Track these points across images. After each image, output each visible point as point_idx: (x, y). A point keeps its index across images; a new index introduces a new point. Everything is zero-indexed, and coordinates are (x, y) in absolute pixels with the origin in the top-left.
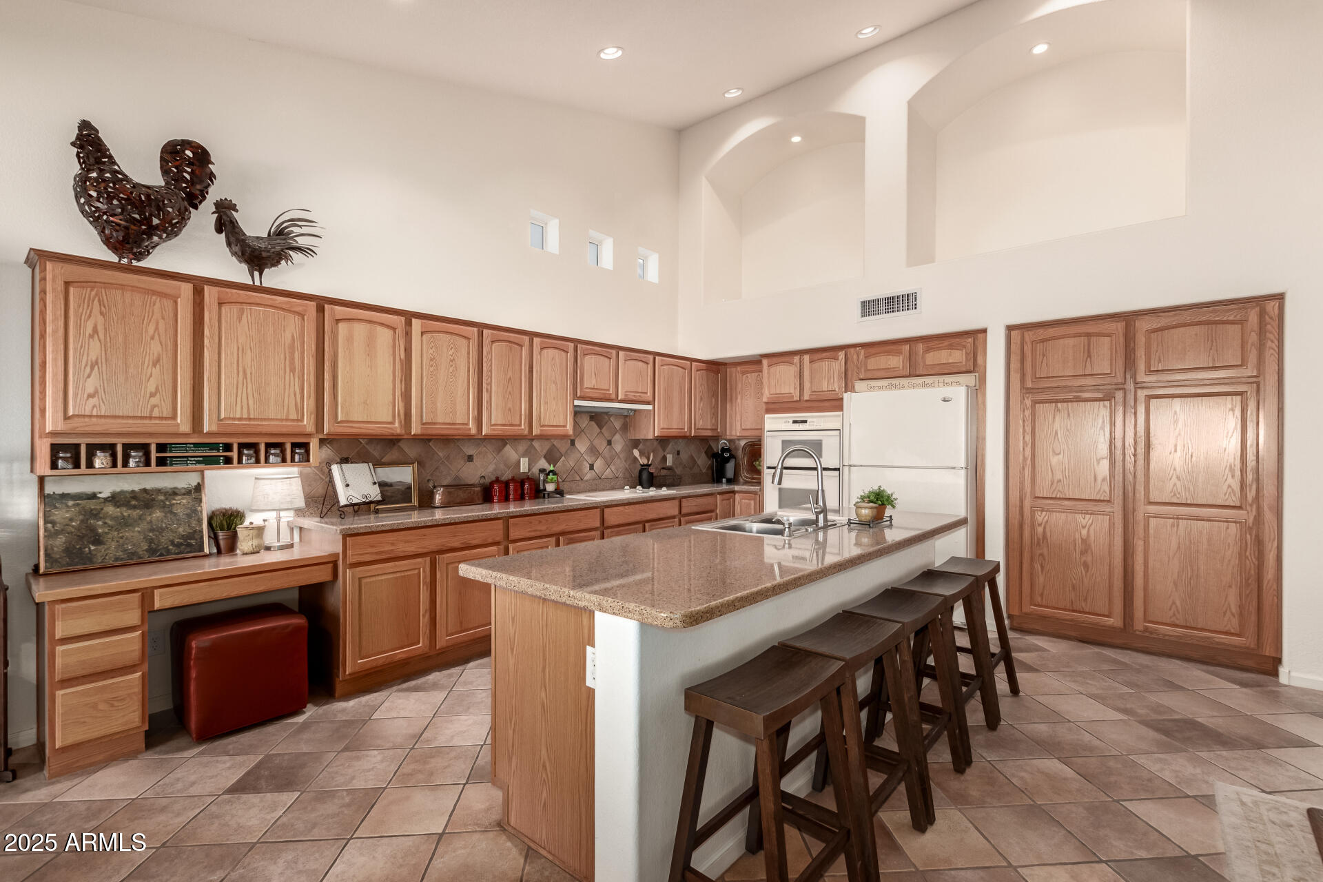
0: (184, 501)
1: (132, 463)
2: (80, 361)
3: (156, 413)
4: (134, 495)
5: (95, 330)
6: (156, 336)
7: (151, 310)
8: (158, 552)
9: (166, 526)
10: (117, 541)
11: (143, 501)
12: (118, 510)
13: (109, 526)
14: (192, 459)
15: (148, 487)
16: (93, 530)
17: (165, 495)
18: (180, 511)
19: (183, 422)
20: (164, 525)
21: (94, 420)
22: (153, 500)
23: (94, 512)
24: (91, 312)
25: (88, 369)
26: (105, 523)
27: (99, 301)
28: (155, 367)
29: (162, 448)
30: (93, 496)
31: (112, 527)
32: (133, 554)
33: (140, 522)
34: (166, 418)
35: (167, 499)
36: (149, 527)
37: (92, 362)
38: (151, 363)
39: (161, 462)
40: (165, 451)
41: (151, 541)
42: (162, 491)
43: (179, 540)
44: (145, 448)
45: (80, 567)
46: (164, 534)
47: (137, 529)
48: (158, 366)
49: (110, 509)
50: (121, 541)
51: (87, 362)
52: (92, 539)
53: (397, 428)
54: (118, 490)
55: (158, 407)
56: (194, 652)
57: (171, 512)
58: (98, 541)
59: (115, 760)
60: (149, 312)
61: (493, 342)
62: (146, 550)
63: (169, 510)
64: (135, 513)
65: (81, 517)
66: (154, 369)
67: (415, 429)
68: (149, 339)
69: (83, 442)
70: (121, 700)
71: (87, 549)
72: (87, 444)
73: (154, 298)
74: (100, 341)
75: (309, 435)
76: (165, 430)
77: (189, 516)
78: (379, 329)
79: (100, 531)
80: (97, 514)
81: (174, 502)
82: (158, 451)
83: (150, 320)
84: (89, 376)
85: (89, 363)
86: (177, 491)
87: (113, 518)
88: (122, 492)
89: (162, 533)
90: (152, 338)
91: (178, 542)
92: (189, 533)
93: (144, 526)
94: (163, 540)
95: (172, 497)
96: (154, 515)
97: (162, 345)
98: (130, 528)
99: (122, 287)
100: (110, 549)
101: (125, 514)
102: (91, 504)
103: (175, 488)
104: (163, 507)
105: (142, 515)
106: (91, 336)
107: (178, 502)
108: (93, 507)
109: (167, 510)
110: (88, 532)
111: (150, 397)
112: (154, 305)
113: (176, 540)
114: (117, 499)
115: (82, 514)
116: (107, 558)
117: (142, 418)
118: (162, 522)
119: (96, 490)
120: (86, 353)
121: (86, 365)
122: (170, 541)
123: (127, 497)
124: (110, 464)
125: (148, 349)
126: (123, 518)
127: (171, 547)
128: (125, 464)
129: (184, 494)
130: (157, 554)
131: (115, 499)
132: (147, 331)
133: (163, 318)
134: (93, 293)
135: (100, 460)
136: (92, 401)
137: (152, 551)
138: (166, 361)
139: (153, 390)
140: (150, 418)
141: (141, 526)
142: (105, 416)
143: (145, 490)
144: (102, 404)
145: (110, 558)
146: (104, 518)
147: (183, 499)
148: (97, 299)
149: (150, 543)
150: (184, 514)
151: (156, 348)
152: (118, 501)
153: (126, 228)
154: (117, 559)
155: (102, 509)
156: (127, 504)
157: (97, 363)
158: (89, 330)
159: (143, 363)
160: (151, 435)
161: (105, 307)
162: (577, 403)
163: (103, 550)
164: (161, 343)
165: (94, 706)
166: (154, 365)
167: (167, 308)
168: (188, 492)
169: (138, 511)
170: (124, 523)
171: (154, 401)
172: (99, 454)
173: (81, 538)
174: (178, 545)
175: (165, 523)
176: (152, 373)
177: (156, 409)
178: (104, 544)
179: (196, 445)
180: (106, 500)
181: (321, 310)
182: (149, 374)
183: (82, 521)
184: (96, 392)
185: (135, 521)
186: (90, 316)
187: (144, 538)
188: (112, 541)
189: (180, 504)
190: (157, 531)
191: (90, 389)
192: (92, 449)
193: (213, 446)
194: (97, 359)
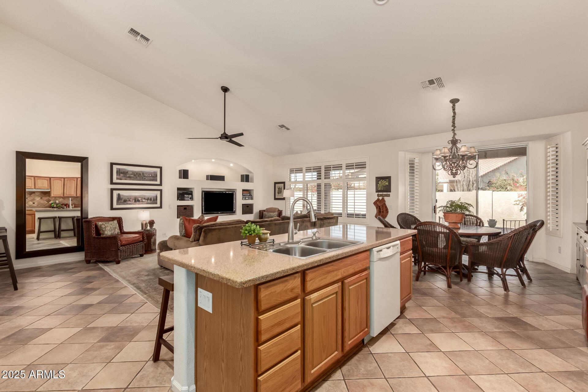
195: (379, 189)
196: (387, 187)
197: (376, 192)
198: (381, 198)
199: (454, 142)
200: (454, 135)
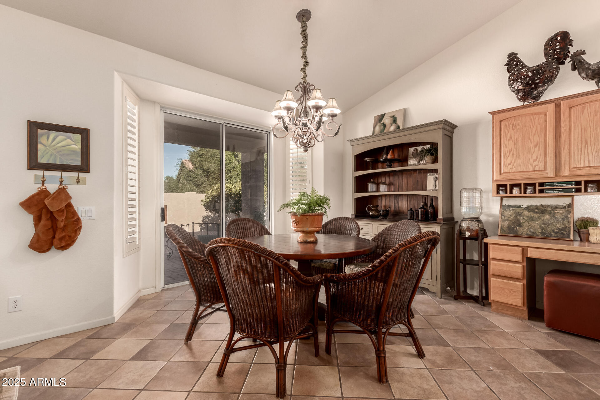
0: (561, 212)
1: (528, 191)
2: (505, 151)
3: (537, 169)
4: (537, 207)
5: (511, 137)
6: (536, 133)
7: (534, 122)
8: (546, 234)
9: (551, 223)
10: (528, 227)
11: (541, 210)
12: (529, 213)
13: (525, 220)
14: (557, 190)
15: (544, 204)
16: (519, 221)
17: (551, 208)
18: (559, 216)
19: (550, 172)
20: (550, 222)
21: (511, 174)
22: (546, 210)
23: (520, 213)
24: (509, 130)
25: (508, 153)
26: (524, 218)
27: (512, 124)
28: (536, 148)
29: (541, 184)
30: (520, 207)
31: (526, 220)
32: (534, 233)
33: (538, 219)
34: (541, 171)
35: (552, 210)
36: (543, 222)
37: (509, 150)
38: (534, 146)
39: (541, 191)
40: (543, 186)
41: (543, 229)
42: (550, 206)
43: (557, 230)
44: (534, 185)
45: (512, 235)
46: (549, 227)
47: (537, 222)
48: (537, 147)
49: (526, 213)
50: (530, 227)
51: (508, 150)
52: (518, 224)
54: (530, 204)
55: (538, 166)
56: (545, 282)
57: (554, 216)
58: (520, 225)
59: (515, 317)
60: (533, 123)
62: (540, 233)
63: (553, 215)
64: (537, 215)
65: (514, 215)
66: (535, 148)
68: (533, 135)
69: (508, 183)
70: (514, 291)
71: (516, 228)
72: (510, 184)
73: (535, 116)
74: (512, 141)
76: (542, 176)
77: (563, 219)
79: (521, 221)
80: (521, 214)
81: (556, 212)
82: (539, 186)
83: (533, 127)
84: (508, 157)
85: (509, 151)
86: (557, 206)
87: (527, 217)
88: (531, 206)
89: (548, 226)
90: (535, 135)
91: (556, 231)
92: (563, 227)
93: (540, 221)
94: (549, 229)
95: (555, 209)
96: (545, 217)
97: (539, 137)
98: (534, 222)
99: (521, 116)
100: (525, 230)
101: (532, 215)
102: (519, 210)
103: (557, 205)
104: (550, 213)
105: (539, 216)
106: (509, 140)
107: (558, 212)
108: (519, 211)
109: (552, 215)
110: (517, 221)
111: (534, 162)
112: (535, 119)
113: (555, 230)
114: (529, 209)
115: (515, 214)
116: (523, 233)
117: (530, 171)
118: (549, 221)
119: (521, 204)
120: (507, 147)
121: (507, 152)
122: (552, 230)
123: (533, 208)
124: (519, 192)
125: (532, 140)
126: (531, 217)
127: (552, 233)
128: (525, 192)
129: (562, 208)
130: (545, 236)
131: (528, 208)
132: (532, 132)
133: (539, 124)
134: (510, 122)
135: (516, 191)
136: (510, 166)
137: (543, 233)
138: (541, 144)
139: (535, 158)
140: (534, 171)
141: (539, 221)
142: (515, 172)
143: (542, 205)
144: (513, 166)
145: (524, 233)
146: (524, 216)
147: (561, 210)
148: (511, 124)
149: (542, 230)
150: (561, 218)
151: (536, 138)
152: (530, 210)
153: (524, 89)
154: (527, 234)
155: (523, 212)
156: (533, 211)
157: (511, 151)
158: (508, 138)
159: (530, 147)
160: (535, 179)
161: (514, 126)
163: (522, 230)
164: (538, 136)
165: (503, 289)
166: (536, 147)
167: (541, 119)
168: (564, 208)
169: (538, 214)
170: (531, 219)
171: (536, 163)
172: (515, 188)
173: (514, 223)
174: (556, 233)
175: (550, 221)
176: (534, 150)
177: (537, 167)
178: (523, 227)
179: (559, 183)
180: (525, 208)
182: (533, 151)
183: (515, 216)
184: (511, 162)
185: (536, 219)
186: (509, 132)
187: (540, 227)
188: (526, 226)
189: (559, 213)
190: (547, 225)
191: (509, 162)
192: (512, 186)
194: (512, 149)
195: (43, 161)
197: (31, 168)
199: (305, 88)
200: (305, 77)
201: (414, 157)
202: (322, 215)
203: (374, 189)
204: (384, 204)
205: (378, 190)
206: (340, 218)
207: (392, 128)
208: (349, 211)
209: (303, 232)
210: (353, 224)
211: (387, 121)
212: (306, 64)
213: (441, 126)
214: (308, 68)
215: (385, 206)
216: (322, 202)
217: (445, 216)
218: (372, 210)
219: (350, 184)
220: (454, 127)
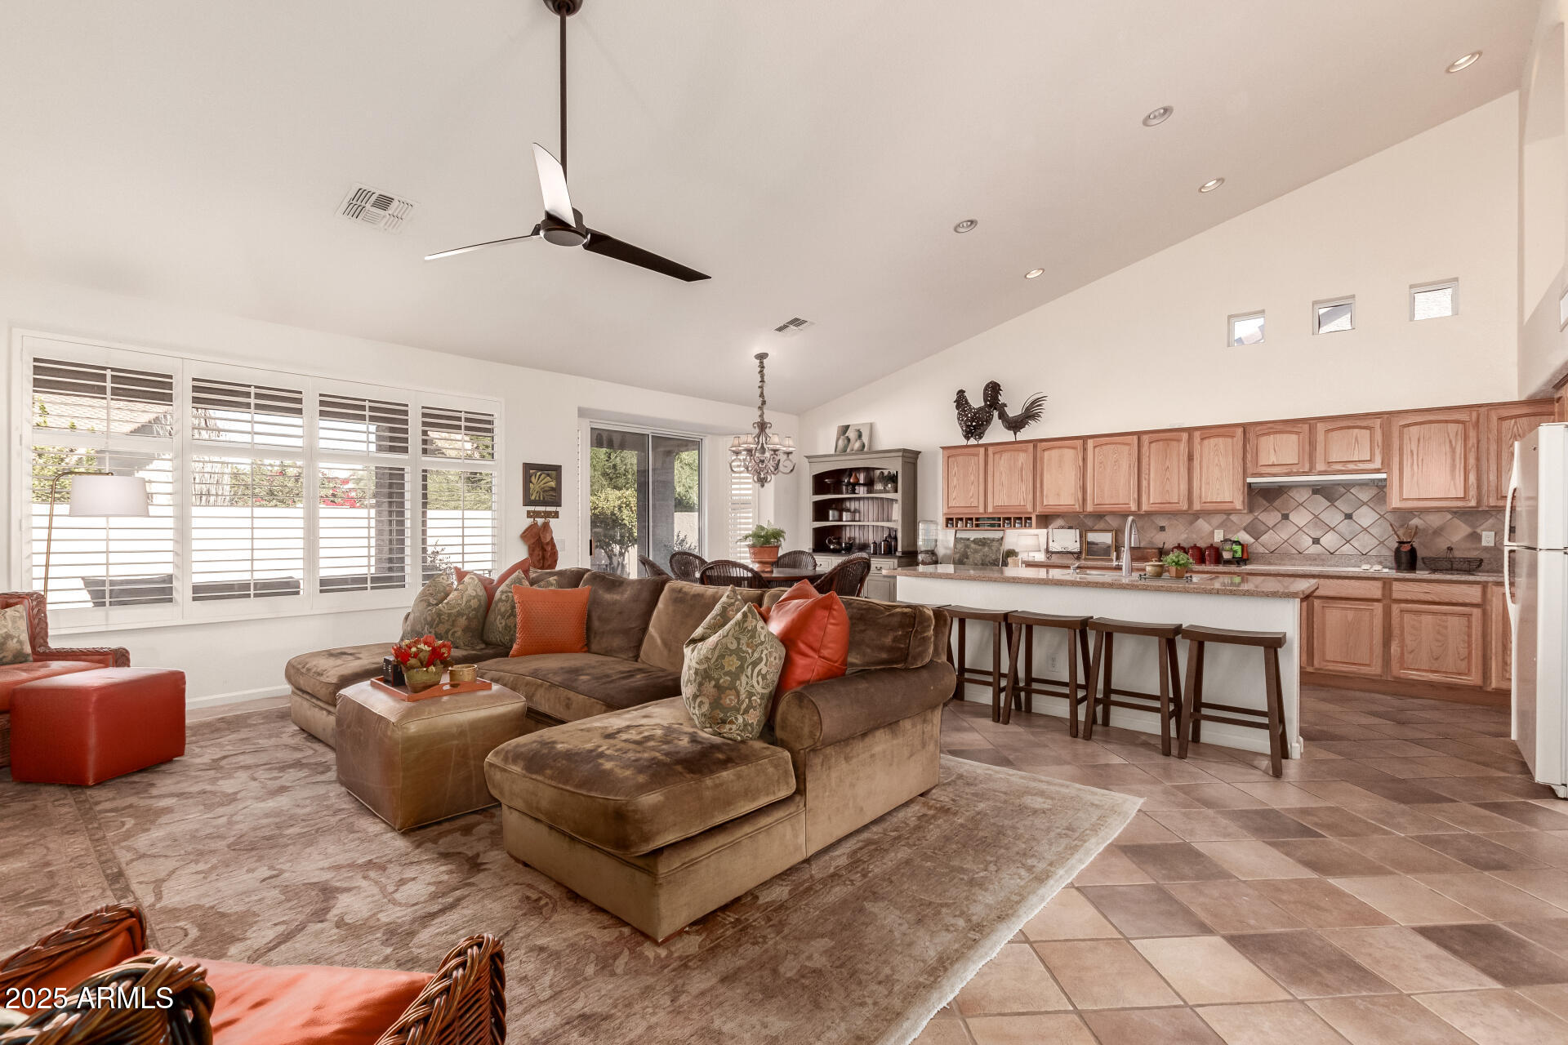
1: (969, 525)
2: (952, 486)
3: (969, 505)
4: (981, 540)
5: (955, 474)
6: (972, 472)
11: (980, 543)
12: (975, 546)
14: (986, 525)
15: (981, 537)
17: (987, 541)
18: (995, 549)
19: (981, 510)
21: (952, 509)
24: (954, 466)
26: (971, 551)
27: (957, 462)
29: (977, 519)
30: (966, 540)
31: (972, 553)
32: (977, 564)
33: (981, 551)
34: (974, 507)
35: (988, 543)
39: (977, 525)
40: (979, 521)
41: (983, 560)
42: (986, 539)
43: (992, 561)
44: (971, 520)
47: (979, 554)
49: (973, 545)
50: (974, 559)
52: (966, 557)
53: (1077, 508)
54: (972, 538)
55: (973, 502)
61: (1150, 443)
67: (1090, 508)
68: (970, 474)
69: (953, 517)
71: (965, 561)
72: (955, 518)
73: (973, 455)
75: (1030, 513)
76: (975, 512)
77: (997, 551)
78: (1066, 450)
79: (969, 554)
80: (969, 547)
82: (975, 521)
83: (971, 466)
85: (954, 486)
86: (991, 539)
87: (973, 549)
88: (977, 538)
89: (987, 556)
92: (995, 558)
94: (986, 559)
96: (985, 549)
97: (974, 478)
98: (977, 554)
99: (965, 454)
100: (971, 562)
101: (977, 548)
102: (968, 543)
103: (994, 538)
104: (989, 546)
105: (981, 549)
106: (954, 476)
107: (992, 544)
109: (991, 547)
110: (966, 554)
111: (971, 498)
112: (973, 458)
115: (965, 547)
117: (965, 507)
119: (966, 537)
122: (989, 561)
123: (978, 541)
124: (963, 526)
125: (970, 479)
128: (967, 526)
129: (995, 541)
131: (972, 541)
132: (970, 470)
133: (974, 465)
134: (956, 459)
135: (960, 524)
136: (955, 501)
138: (976, 483)
139: (972, 495)
140: (968, 507)
141: (981, 553)
142: (954, 507)
146: (971, 549)
147: (994, 543)
152: (975, 542)
155: (970, 545)
157: (956, 486)
159: (968, 484)
160: (970, 514)
161: (958, 464)
162: (1249, 480)
164: (974, 475)
166: (972, 485)
167: (975, 460)
168: (997, 540)
169: (980, 547)
170: (976, 551)
171: (969, 500)
172: (959, 522)
173: (963, 556)
174: (991, 563)
175: (988, 553)
176: (971, 488)
177: (969, 503)
178: (969, 560)
179: (989, 518)
181: (1035, 447)
183: (965, 549)
184: (956, 498)
185: (979, 551)
186: (954, 468)
187: (981, 559)
188: (971, 558)
189: (994, 545)
191: (954, 496)
192: (956, 520)
193: (993, 519)
195: (533, 498)
196: (551, 493)
197: (525, 505)
198: (540, 521)
199: (762, 426)
200: (761, 416)
201: (880, 482)
202: (777, 547)
203: (837, 518)
204: (848, 535)
205: (841, 519)
206: (795, 553)
207: (857, 445)
208: (807, 545)
209: (760, 562)
210: (810, 559)
211: (851, 434)
212: (764, 403)
213: (901, 454)
214: (765, 407)
215: (850, 538)
216: (777, 535)
217: (906, 550)
218: (833, 543)
219: (808, 511)
220: (917, 453)
